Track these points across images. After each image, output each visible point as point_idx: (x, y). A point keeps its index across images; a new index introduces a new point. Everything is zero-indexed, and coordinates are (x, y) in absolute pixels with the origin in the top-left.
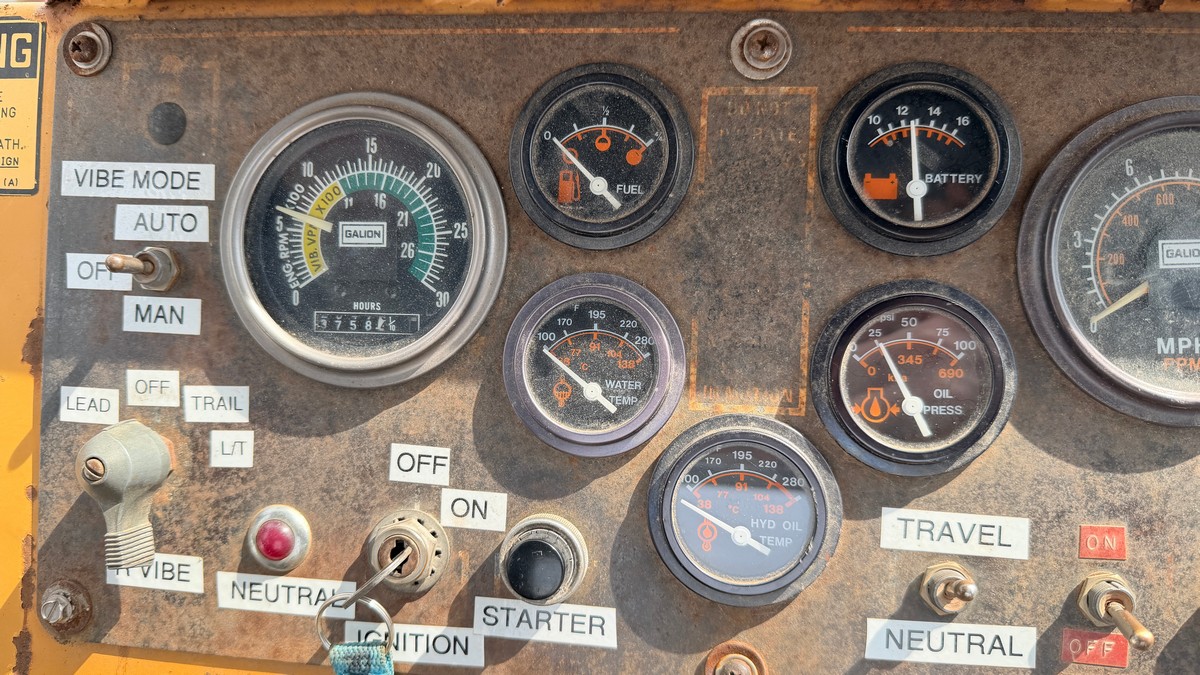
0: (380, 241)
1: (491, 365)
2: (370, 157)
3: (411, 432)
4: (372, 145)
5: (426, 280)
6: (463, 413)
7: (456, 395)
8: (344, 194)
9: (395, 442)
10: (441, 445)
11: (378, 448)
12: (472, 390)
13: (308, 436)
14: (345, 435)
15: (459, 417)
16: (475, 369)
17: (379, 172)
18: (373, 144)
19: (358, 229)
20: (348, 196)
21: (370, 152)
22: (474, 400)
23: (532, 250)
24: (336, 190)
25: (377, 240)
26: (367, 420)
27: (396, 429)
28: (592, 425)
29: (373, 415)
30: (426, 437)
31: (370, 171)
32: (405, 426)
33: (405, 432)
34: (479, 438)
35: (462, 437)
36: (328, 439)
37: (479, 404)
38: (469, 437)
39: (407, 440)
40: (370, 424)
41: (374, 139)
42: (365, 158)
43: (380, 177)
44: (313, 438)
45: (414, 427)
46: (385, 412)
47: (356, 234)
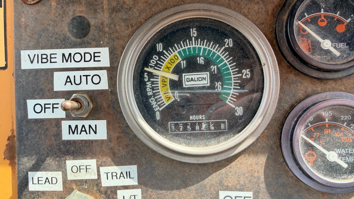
0: (206, 83)
1: (272, 146)
2: (193, 38)
3: (229, 185)
4: (194, 33)
5: (229, 102)
6: (258, 172)
7: (253, 163)
8: (180, 59)
9: (221, 190)
10: (247, 191)
11: (211, 194)
12: (262, 160)
13: (172, 190)
14: (193, 188)
15: (256, 175)
16: (263, 148)
17: (199, 46)
18: (194, 31)
19: (193, 77)
20: (183, 60)
21: (193, 36)
22: (264, 165)
23: (290, 81)
24: (176, 57)
25: (204, 82)
26: (204, 179)
27: (221, 183)
28: (343, 177)
29: (207, 177)
30: (238, 186)
31: (194, 46)
32: (226, 181)
33: (226, 184)
34: (268, 185)
35: (258, 186)
36: (183, 191)
37: (267, 167)
38: (263, 185)
39: (227, 189)
40: (206, 181)
41: (194, 29)
42: (191, 39)
43: (200, 49)
44: (175, 191)
45: (231, 181)
46: (214, 174)
47: (192, 80)
